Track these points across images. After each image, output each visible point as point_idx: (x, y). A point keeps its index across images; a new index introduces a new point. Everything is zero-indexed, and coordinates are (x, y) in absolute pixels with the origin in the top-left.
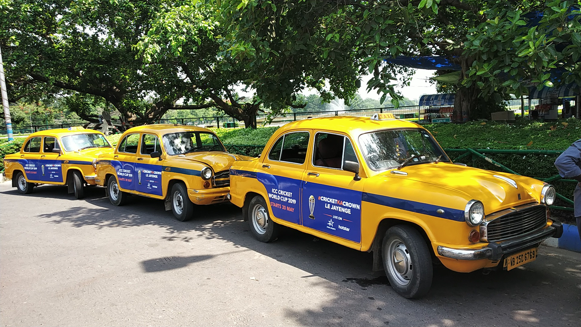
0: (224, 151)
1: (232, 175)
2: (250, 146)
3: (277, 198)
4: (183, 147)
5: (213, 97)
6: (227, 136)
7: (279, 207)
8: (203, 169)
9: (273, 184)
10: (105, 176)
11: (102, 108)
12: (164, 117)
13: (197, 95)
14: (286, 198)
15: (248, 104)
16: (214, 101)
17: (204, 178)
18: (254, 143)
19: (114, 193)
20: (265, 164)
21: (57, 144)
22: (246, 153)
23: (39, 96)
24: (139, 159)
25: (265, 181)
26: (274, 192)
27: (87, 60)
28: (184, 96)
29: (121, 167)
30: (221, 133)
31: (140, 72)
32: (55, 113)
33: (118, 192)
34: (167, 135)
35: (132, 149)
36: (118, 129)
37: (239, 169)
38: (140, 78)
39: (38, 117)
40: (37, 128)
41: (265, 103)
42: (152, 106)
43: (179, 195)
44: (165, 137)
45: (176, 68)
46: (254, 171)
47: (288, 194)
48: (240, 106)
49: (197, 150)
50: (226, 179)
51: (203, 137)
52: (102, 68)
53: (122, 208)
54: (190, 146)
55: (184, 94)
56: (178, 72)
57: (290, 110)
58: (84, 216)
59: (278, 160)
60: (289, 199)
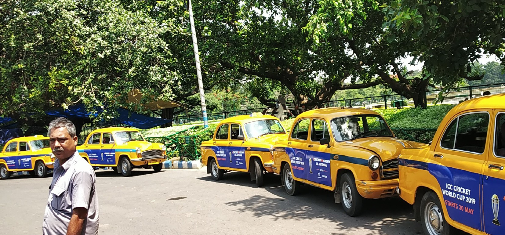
0: (392, 136)
1: (400, 165)
2: (419, 129)
3: (453, 195)
4: (350, 133)
5: (380, 73)
6: (394, 118)
7: (456, 207)
8: (371, 158)
9: (447, 177)
10: (280, 163)
11: (279, 92)
12: (333, 98)
13: (364, 72)
14: (464, 196)
15: (417, 79)
16: (381, 78)
17: (372, 168)
18: (424, 126)
19: (289, 182)
20: (437, 153)
21: (241, 130)
22: (416, 138)
23: (228, 83)
24: (309, 146)
25: (438, 174)
26: (449, 188)
27: (265, 44)
28: (351, 75)
29: (294, 154)
30: (388, 114)
31: (310, 52)
32: (240, 99)
33: (292, 181)
34: (334, 120)
35: (303, 135)
36: (292, 113)
37: (408, 158)
38: (310, 58)
39: (228, 103)
40: (227, 114)
41: (435, 78)
42: (321, 87)
43: (348, 186)
44: (333, 122)
45: (344, 44)
46: (425, 162)
47: (465, 191)
48: (407, 82)
49: (364, 136)
50: (395, 169)
51: (370, 121)
52: (277, 51)
53: (296, 199)
54: (357, 131)
55: (351, 72)
56: (345, 49)
57: (465, 83)
58: (263, 206)
59: (453, 148)
60: (467, 197)
